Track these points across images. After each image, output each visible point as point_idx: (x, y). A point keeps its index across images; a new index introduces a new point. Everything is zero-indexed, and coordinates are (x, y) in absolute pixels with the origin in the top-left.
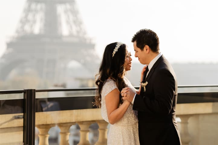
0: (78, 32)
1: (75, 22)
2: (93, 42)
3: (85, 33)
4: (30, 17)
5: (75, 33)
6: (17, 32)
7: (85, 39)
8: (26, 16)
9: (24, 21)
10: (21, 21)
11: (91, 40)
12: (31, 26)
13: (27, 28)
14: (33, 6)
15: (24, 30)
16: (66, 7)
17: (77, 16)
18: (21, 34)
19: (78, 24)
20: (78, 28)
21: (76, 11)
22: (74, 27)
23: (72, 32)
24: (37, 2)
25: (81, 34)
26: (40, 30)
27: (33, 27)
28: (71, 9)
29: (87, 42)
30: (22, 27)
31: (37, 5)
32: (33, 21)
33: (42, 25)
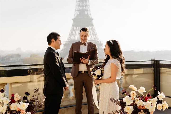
0: (95, 39)
1: (93, 34)
2: (102, 43)
3: (98, 39)
4: (74, 33)
5: (93, 39)
6: (68, 39)
7: (98, 42)
8: (72, 32)
9: (71, 35)
10: (70, 35)
11: (100, 42)
12: (74, 37)
13: (72, 38)
14: (75, 28)
15: (71, 39)
16: (89, 28)
17: (94, 32)
18: (70, 40)
19: (94, 35)
20: (95, 37)
21: (93, 30)
22: (93, 37)
23: (92, 39)
24: (77, 26)
25: (96, 40)
26: (78, 38)
27: (75, 37)
28: (91, 29)
29: (99, 42)
30: (70, 37)
31: (77, 28)
32: (75, 35)
33: (78, 36)
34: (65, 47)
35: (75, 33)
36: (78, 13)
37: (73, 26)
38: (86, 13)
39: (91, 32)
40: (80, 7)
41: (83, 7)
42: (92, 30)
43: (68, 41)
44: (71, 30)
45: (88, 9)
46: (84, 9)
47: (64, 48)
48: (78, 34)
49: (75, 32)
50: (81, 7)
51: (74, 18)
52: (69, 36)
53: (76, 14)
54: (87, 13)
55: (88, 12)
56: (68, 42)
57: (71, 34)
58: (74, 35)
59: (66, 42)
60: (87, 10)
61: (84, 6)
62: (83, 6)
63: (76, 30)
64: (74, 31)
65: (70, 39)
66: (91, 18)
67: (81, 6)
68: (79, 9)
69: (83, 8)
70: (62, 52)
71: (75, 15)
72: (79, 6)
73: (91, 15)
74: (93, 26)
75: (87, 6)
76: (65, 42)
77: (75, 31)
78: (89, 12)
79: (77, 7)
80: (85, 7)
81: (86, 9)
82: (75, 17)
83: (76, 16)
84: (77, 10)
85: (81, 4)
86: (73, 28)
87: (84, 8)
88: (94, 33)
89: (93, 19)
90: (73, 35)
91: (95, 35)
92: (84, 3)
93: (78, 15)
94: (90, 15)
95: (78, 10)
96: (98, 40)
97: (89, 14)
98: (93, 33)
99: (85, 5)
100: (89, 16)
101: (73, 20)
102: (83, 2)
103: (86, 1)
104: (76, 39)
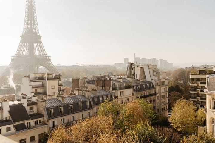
0: (43, 54)
1: (41, 50)
2: (50, 58)
3: (46, 54)
6: (16, 54)
8: (20, 48)
10: (18, 50)
12: (23, 52)
13: (21, 53)
14: (23, 44)
15: (19, 54)
16: (38, 45)
17: (42, 48)
18: (18, 55)
21: (42, 46)
23: (40, 54)
24: (25, 42)
26: (26, 54)
28: (39, 45)
29: (47, 58)
31: (25, 44)
32: (23, 50)
33: (27, 51)
34: (13, 62)
36: (27, 31)
37: (21, 42)
38: (34, 31)
41: (32, 25)
42: (40, 47)
43: (16, 56)
45: (37, 28)
46: (32, 27)
48: (26, 49)
49: (24, 48)
50: (29, 26)
52: (17, 52)
53: (25, 31)
54: (36, 31)
58: (22, 51)
59: (14, 57)
61: (33, 25)
62: (31, 25)
64: (23, 46)
66: (39, 35)
67: (29, 24)
69: (32, 26)
70: (10, 66)
72: (27, 24)
75: (35, 25)
79: (25, 25)
80: (33, 26)
81: (34, 27)
83: (24, 33)
86: (21, 44)
89: (41, 37)
91: (43, 51)
92: (32, 22)
94: (38, 33)
95: (26, 28)
96: (47, 56)
98: (41, 49)
101: (21, 36)
103: (34, 21)
104: (25, 54)
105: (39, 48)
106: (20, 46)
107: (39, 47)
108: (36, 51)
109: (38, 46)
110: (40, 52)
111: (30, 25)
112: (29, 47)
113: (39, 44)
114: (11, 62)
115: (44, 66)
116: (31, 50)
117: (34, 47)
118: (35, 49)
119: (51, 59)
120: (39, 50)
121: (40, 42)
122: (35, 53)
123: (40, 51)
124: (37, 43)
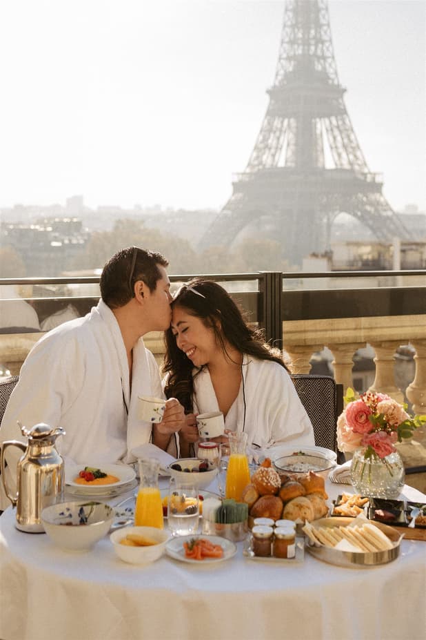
0: (351, 164)
1: (345, 146)
2: (378, 179)
3: (365, 164)
4: (272, 141)
5: (346, 166)
6: (249, 165)
7: (365, 175)
8: (265, 140)
10: (256, 148)
11: (374, 175)
12: (274, 156)
13: (267, 159)
14: (277, 123)
15: (261, 163)
16: (331, 123)
17: (348, 137)
18: (256, 170)
19: (350, 150)
20: (351, 157)
21: (346, 130)
22: (344, 155)
23: (341, 165)
24: (284, 116)
25: (356, 167)
26: (286, 162)
27: (276, 158)
28: (338, 127)
29: (369, 179)
30: (258, 157)
31: (282, 122)
32: (277, 148)
33: (290, 153)
34: (240, 195)
35: (278, 143)
36: (291, 69)
37: (271, 114)
38: (319, 67)
39: (339, 138)
40: (296, 46)
41: (309, 45)
42: (341, 132)
43: (248, 171)
44: (261, 131)
45: (328, 54)
46: (311, 53)
47: (233, 198)
48: (288, 145)
49: (278, 139)
50: (301, 47)
51: (275, 87)
52: (255, 154)
53: (282, 72)
54: (324, 68)
55: (327, 65)
56: (250, 174)
57: (261, 146)
58: (273, 151)
59: (244, 174)
60: (324, 58)
61: (313, 42)
62: (306, 43)
63: (281, 131)
64: (275, 132)
65: (256, 162)
66: (338, 86)
67: (300, 42)
68: (292, 53)
69: (309, 50)
70: (229, 212)
71: (277, 75)
72: (292, 42)
73: (336, 73)
74: (345, 116)
75: (323, 42)
76: (238, 174)
77: (278, 134)
78: (330, 65)
79: (285, 45)
80: (316, 46)
81: (319, 53)
82: (277, 83)
83: (280, 78)
84: (284, 56)
85: (300, 35)
86: (269, 123)
87: (313, 48)
88: (350, 141)
89: (345, 90)
90: (267, 147)
91: (353, 148)
92: (313, 32)
93: (287, 76)
94: (332, 76)
95: (289, 59)
96: (366, 171)
97: (331, 71)
98: (346, 141)
99: (315, 38)
100: (328, 78)
101: (268, 92)
102: (306, 29)
103: (319, 26)
104: (281, 164)
105: (335, 138)
106: (267, 131)
107: (336, 132)
108: (322, 150)
109: (332, 130)
110: (339, 155)
111: (304, 45)
112: (297, 135)
113: (334, 122)
114: (233, 194)
115: (355, 215)
116: (307, 145)
117: (318, 132)
118: (319, 142)
119: (381, 185)
120: (336, 147)
121: (342, 112)
122: (321, 159)
123: (341, 150)
124: (329, 116)
